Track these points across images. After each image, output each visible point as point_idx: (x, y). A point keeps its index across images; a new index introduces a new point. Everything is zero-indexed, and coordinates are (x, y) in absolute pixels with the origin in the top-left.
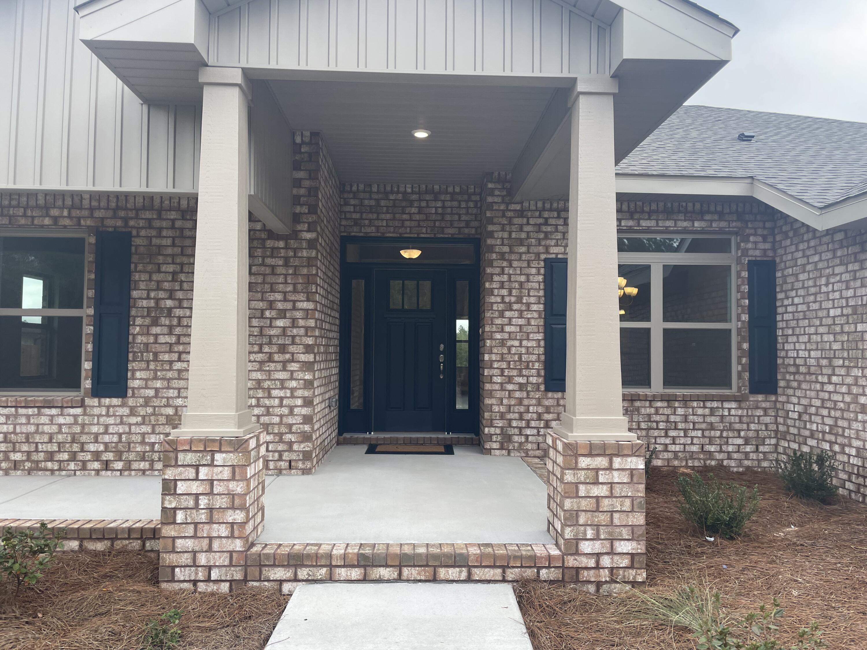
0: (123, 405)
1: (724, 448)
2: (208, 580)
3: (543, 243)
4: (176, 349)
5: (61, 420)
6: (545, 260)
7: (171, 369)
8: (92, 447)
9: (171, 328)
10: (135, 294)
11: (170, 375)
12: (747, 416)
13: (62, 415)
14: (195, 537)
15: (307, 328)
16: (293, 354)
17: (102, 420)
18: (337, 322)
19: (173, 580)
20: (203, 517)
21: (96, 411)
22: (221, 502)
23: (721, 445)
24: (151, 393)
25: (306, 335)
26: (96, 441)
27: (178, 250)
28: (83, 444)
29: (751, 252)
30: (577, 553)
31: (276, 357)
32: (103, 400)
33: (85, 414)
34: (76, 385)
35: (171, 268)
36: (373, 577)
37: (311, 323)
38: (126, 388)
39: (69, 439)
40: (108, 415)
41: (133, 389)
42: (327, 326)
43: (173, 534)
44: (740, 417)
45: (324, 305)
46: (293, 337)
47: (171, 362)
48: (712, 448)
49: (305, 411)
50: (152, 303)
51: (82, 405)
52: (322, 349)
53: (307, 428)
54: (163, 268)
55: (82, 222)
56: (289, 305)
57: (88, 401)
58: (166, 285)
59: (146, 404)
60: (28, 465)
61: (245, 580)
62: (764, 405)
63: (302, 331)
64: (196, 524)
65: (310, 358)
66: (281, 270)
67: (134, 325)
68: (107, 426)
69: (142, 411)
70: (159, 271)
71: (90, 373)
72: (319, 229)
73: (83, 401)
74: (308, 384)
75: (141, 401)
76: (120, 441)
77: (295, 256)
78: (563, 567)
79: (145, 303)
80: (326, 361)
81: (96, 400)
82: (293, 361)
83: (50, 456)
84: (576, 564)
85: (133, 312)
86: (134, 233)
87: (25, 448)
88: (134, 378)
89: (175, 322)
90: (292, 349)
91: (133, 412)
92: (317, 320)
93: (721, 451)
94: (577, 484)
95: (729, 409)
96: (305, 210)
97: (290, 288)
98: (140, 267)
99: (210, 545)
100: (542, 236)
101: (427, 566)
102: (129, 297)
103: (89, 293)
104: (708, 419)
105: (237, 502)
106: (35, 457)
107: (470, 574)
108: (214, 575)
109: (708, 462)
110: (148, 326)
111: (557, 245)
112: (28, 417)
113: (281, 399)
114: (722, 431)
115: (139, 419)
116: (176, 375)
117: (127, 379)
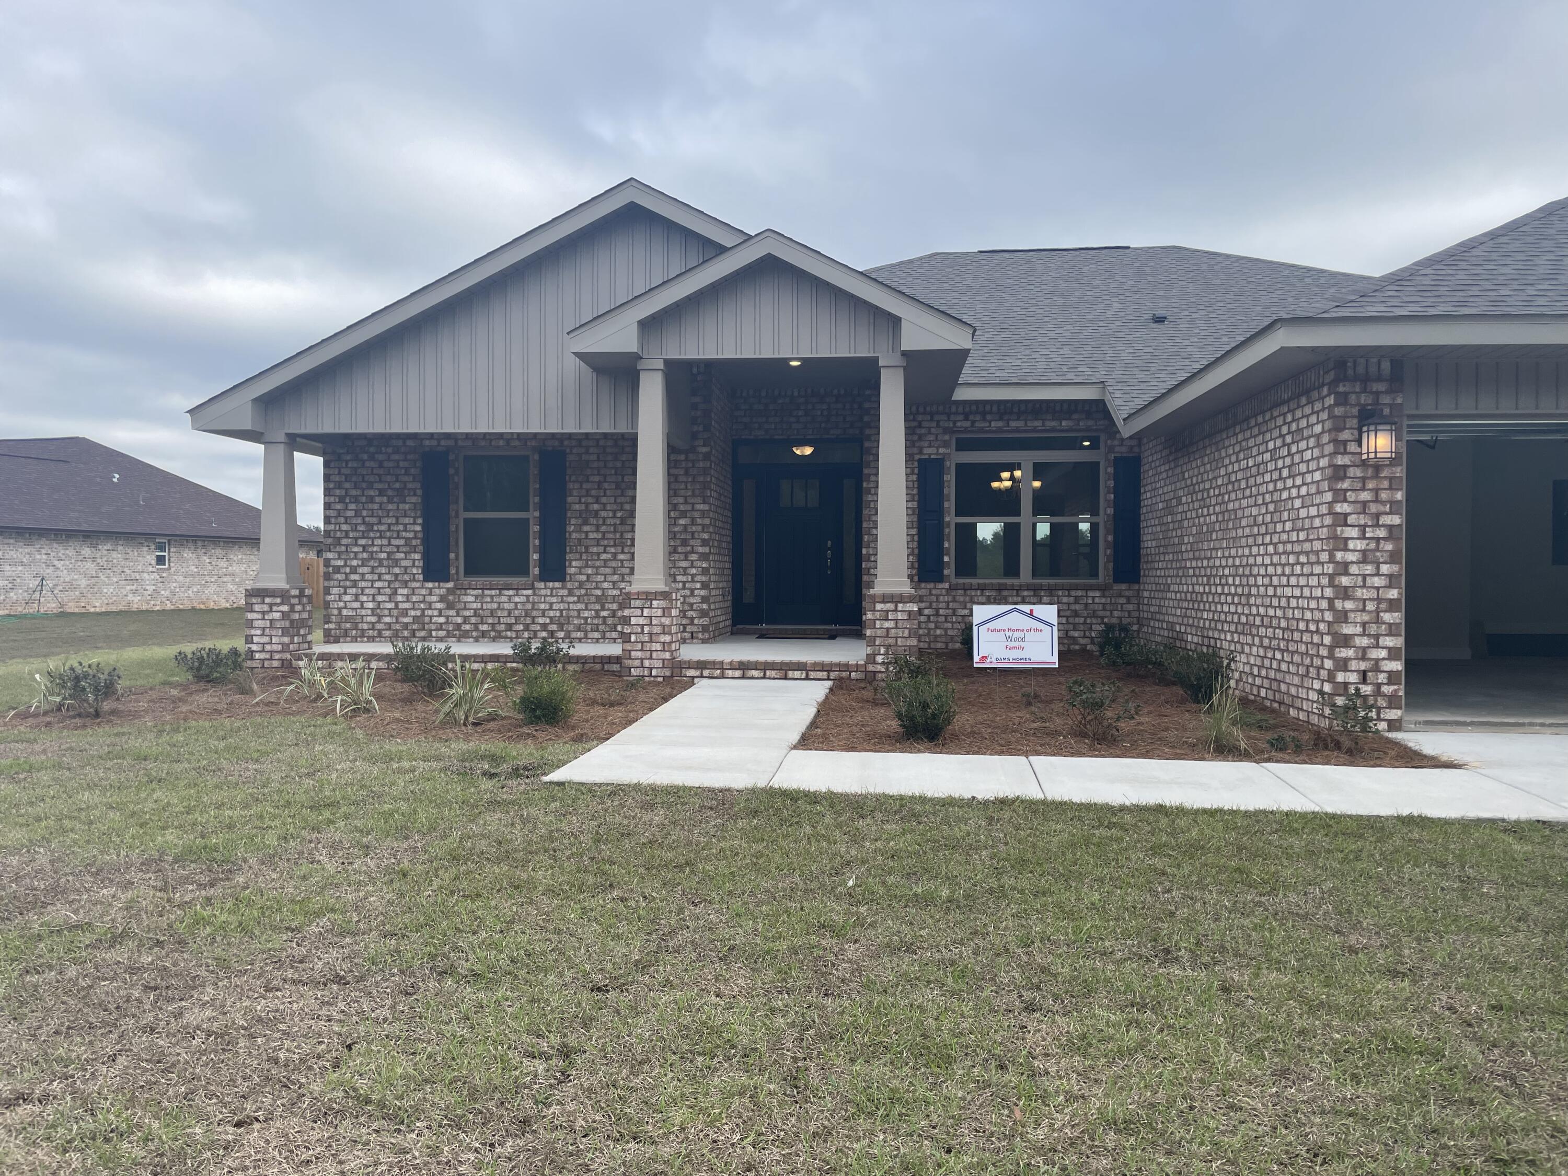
0: (563, 588)
1: (1087, 634)
2: (650, 676)
3: (917, 444)
4: (602, 543)
5: (517, 599)
6: (919, 461)
7: (599, 559)
8: (541, 620)
9: (598, 526)
10: (569, 499)
11: (598, 563)
12: (1111, 603)
13: (517, 595)
14: (642, 650)
15: (703, 526)
16: (693, 547)
17: (547, 599)
18: (730, 520)
19: (630, 675)
20: (646, 639)
21: (543, 592)
22: (656, 630)
23: (1084, 631)
24: (584, 578)
25: (703, 531)
26: (544, 616)
27: (602, 464)
28: (534, 618)
29: (1117, 449)
30: (874, 662)
31: (680, 549)
32: (548, 584)
33: (534, 594)
34: (525, 572)
35: (597, 479)
36: (748, 676)
37: (707, 521)
38: (565, 574)
39: (523, 614)
40: (551, 595)
41: (570, 575)
42: (719, 524)
43: (629, 648)
44: (1104, 604)
45: (717, 506)
46: (693, 533)
47: (598, 554)
48: (1076, 634)
49: (703, 593)
50: (583, 507)
51: (532, 587)
52: (716, 544)
53: (705, 606)
54: (591, 479)
55: (529, 443)
56: (689, 507)
57: (537, 585)
58: (593, 493)
59: (580, 587)
60: (493, 634)
61: (672, 676)
62: (1127, 593)
63: (700, 528)
64: (642, 643)
65: (707, 550)
66: (681, 479)
67: (569, 524)
68: (551, 604)
69: (577, 592)
70: (588, 481)
71: (538, 563)
72: (712, 443)
73: (533, 584)
74: (705, 571)
75: (577, 584)
76: (562, 615)
77: (693, 467)
78: (866, 671)
79: (577, 507)
80: (719, 554)
81: (543, 584)
82: (693, 552)
83: (509, 627)
84: (874, 669)
85: (569, 514)
86: (568, 451)
87: (490, 621)
88: (570, 566)
89: (601, 522)
90: (692, 542)
91: (571, 594)
92: (711, 519)
93: (1085, 637)
94: (874, 620)
95: (1093, 598)
96: (701, 428)
97: (690, 493)
98: (573, 478)
99: (651, 655)
100: (916, 438)
101: (781, 669)
102: (565, 502)
103: (535, 500)
104: (1073, 607)
105: (666, 629)
106: (498, 628)
107: (807, 675)
108: (654, 673)
109: (1072, 647)
110: (581, 525)
111: (930, 446)
112: (492, 597)
113: (684, 583)
114: (1086, 618)
115: (576, 598)
116: (602, 563)
117: (565, 567)
